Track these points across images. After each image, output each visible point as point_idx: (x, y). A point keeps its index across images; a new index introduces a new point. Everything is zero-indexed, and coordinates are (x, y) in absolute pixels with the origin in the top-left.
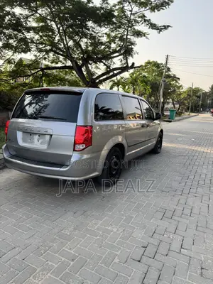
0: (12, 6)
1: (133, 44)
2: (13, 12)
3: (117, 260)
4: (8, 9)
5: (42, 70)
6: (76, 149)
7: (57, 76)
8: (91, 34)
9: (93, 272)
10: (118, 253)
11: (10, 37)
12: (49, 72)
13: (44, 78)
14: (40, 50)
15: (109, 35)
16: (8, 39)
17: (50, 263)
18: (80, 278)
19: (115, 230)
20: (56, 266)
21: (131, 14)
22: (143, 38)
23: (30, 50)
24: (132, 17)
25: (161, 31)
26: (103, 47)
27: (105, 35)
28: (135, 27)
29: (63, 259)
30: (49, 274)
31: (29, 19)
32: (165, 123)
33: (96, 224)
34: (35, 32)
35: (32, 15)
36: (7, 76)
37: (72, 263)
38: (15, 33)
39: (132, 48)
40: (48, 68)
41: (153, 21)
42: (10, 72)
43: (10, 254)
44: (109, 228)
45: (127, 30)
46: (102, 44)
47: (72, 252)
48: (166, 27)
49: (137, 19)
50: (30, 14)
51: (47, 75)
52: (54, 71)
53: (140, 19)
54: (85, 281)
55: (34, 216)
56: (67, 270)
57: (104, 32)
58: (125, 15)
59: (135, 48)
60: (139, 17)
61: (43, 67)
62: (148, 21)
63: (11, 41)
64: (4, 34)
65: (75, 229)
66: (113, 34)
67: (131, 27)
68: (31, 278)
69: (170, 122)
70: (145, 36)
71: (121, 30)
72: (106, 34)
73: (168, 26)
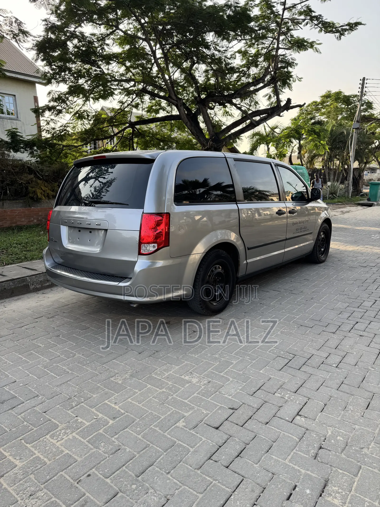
0: (79, 23)
1: (289, 64)
2: (82, 33)
3: (181, 424)
4: (72, 28)
5: (132, 125)
6: (142, 251)
7: (157, 134)
8: (213, 55)
9: (140, 437)
10: (186, 414)
11: (79, 75)
12: (145, 127)
13: (136, 140)
14: (128, 92)
15: (244, 53)
16: (77, 79)
17: (80, 420)
18: (117, 443)
19: (194, 381)
20: (88, 424)
21: (284, 9)
22: (310, 50)
23: (112, 94)
24: (287, 15)
25: (342, 34)
26: (235, 75)
27: (237, 55)
28: (293, 33)
29: (100, 415)
30: (74, 434)
31: (107, 42)
32: (360, 208)
33: (167, 370)
34: (118, 63)
35: (111, 33)
36: (77, 140)
37: (111, 422)
38: (87, 66)
39: (289, 73)
40: (142, 121)
41: (327, 18)
42: (81, 133)
43: (28, 404)
44: (187, 378)
45: (278, 40)
46: (232, 70)
47: (117, 407)
48: (352, 26)
49: (296, 16)
50: (108, 32)
51: (141, 134)
52: (152, 125)
53: (302, 17)
54: (123, 447)
55: (77, 355)
56: (101, 431)
57: (236, 49)
58: (273, 12)
59: (294, 71)
60: (300, 13)
61: (134, 120)
62: (317, 18)
63: (81, 81)
64: (70, 70)
65: (132, 376)
66: (253, 51)
67: (285, 34)
68: (48, 437)
69: (370, 205)
70: (312, 47)
71: (267, 42)
72: (239, 52)
73: (357, 24)
